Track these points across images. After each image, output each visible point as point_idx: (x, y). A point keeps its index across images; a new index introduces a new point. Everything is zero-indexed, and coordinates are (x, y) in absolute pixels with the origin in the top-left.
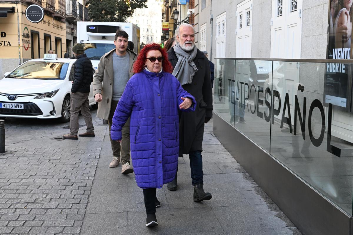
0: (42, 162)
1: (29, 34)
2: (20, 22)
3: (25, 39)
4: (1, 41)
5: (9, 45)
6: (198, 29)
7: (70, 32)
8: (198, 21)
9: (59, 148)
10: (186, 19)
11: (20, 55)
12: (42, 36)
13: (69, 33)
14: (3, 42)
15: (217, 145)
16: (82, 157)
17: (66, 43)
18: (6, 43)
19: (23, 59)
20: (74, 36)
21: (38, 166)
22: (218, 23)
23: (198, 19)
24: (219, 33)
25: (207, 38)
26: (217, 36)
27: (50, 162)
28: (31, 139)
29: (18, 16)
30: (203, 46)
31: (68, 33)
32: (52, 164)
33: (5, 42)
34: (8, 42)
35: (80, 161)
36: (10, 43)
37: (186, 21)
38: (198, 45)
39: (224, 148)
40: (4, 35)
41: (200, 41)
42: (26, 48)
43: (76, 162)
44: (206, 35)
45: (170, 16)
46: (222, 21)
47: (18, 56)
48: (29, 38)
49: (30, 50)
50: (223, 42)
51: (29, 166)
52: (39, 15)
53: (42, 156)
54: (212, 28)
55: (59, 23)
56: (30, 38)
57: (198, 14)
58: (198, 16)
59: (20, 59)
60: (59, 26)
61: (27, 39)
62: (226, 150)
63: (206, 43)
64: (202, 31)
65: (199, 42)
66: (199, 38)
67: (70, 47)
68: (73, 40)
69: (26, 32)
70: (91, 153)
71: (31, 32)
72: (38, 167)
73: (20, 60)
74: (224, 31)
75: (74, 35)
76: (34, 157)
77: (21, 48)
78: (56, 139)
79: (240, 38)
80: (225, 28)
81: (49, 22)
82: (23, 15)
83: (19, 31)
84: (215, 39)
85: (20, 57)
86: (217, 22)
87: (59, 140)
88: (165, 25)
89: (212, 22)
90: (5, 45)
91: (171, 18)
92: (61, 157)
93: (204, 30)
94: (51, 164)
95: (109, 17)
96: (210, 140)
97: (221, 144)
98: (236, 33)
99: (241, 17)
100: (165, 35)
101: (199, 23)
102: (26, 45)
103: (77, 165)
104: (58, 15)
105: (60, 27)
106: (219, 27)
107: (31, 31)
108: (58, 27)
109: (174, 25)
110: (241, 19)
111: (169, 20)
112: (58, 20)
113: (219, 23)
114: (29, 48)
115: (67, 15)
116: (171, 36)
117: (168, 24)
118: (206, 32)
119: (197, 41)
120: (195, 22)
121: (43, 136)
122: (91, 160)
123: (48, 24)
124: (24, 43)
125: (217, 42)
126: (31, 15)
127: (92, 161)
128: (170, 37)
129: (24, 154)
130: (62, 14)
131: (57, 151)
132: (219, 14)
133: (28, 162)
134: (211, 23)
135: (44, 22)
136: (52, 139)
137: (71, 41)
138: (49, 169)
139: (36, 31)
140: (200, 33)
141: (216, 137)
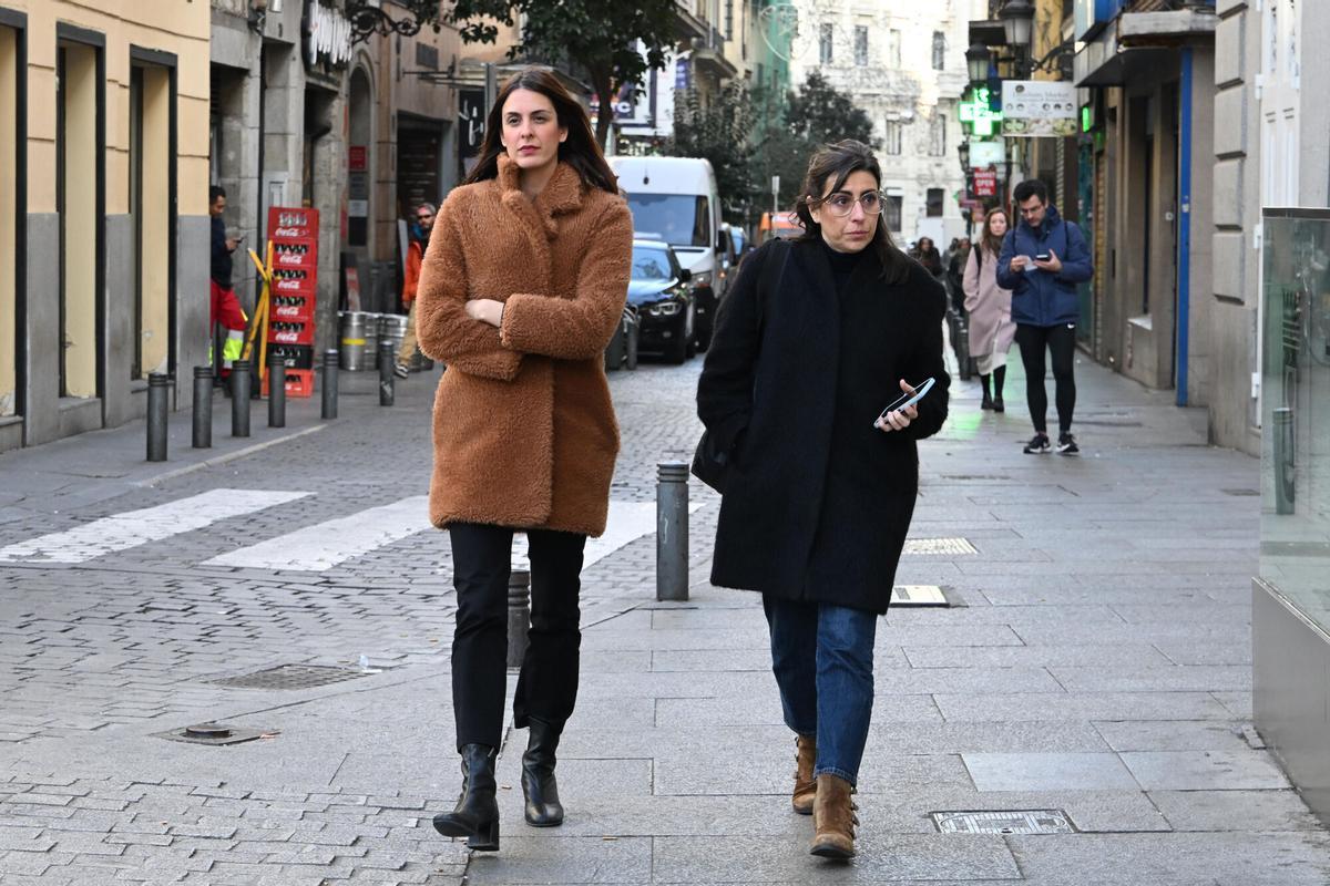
0: (128, 845)
7: (239, 8)
9: (222, 784)
13: (233, 15)
15: (1262, 795)
16: (371, 831)
17: (206, 94)
20: (264, 38)
21: (114, 862)
25: (1303, 51)
27: (175, 846)
28: (35, 735)
30: (1280, 116)
31: (227, 13)
32: (191, 856)
35: (360, 850)
38: (1245, 101)
39: (1304, 808)
41: (1259, 79)
43: (338, 854)
44: (1297, 32)
51: (62, 862)
53: (125, 818)
62: (1312, 819)
63: (1303, 92)
65: (1247, 81)
66: (1249, 48)
67: (231, 124)
68: (256, 70)
70: (421, 815)
72: (111, 866)
75: (267, 34)
76: (77, 822)
78: (191, 734)
87: (211, 741)
92: (238, 824)
94: (185, 854)
96: (1224, 767)
97: (1294, 789)
100: (1005, 15)
103: (345, 867)
116: (1047, 25)
118: (1298, 4)
119: (1236, 76)
121: (107, 719)
122: (424, 846)
127: (435, 855)
128: (1038, 35)
129: (16, 804)
131: (208, 797)
133: (48, 841)
136: (167, 735)
137: (241, 74)
138: (180, 877)
139: (7, 6)
140: (1261, 13)
141: (1264, 751)
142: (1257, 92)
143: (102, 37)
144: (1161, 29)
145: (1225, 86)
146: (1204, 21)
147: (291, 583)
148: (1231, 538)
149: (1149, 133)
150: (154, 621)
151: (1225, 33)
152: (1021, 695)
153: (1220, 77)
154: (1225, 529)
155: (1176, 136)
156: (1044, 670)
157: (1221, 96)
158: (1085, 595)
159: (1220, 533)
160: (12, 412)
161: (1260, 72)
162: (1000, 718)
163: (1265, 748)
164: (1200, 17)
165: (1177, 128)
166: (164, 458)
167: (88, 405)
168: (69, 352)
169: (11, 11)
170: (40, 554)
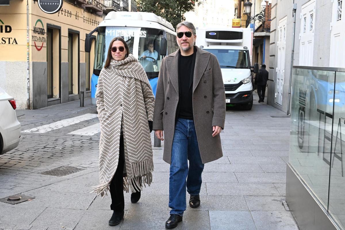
1: (43, 29)
2: (30, 12)
3: (37, 35)
4: (5, 38)
5: (15, 43)
6: (276, 24)
8: (276, 14)
10: (261, 12)
11: (29, 57)
12: (65, 33)
14: (8, 39)
18: (11, 41)
19: (33, 62)
22: (304, 15)
23: (276, 11)
24: (305, 29)
25: (287, 37)
26: (301, 34)
29: (28, 4)
30: (282, 49)
33: (11, 39)
34: (13, 39)
36: (16, 40)
37: (261, 15)
38: (275, 46)
40: (9, 29)
41: (278, 42)
42: (39, 48)
44: (286, 34)
45: (242, 11)
46: (310, 12)
47: (27, 58)
48: (44, 34)
49: (44, 50)
50: (309, 42)
52: (56, 4)
54: (295, 23)
55: (93, 17)
56: (46, 34)
57: (276, 4)
58: (276, 8)
59: (29, 62)
60: (93, 20)
61: (41, 36)
63: (286, 44)
64: (281, 27)
65: (276, 43)
66: (276, 37)
69: (39, 25)
71: (47, 27)
73: (29, 64)
74: (312, 27)
77: (30, 47)
78: (9, 200)
79: (337, 35)
80: (314, 22)
81: (76, 14)
82: (35, 3)
83: (28, 25)
84: (299, 38)
85: (29, 60)
86: (302, 14)
88: (235, 22)
89: (294, 14)
90: (9, 43)
91: (244, 14)
93: (284, 26)
95: (163, 11)
98: (331, 27)
99: (340, 3)
101: (277, 17)
102: (39, 44)
104: (91, 6)
105: (94, 22)
106: (305, 21)
107: (48, 24)
108: (91, 21)
109: (246, 22)
110: (340, 7)
111: (241, 16)
112: (92, 13)
113: (306, 14)
114: (43, 48)
115: (106, 7)
117: (240, 21)
118: (286, 29)
119: (274, 42)
120: (271, 17)
123: (75, 16)
124: (36, 41)
125: (301, 42)
126: (45, 4)
130: (97, 6)
132: (305, 2)
134: (293, 16)
135: (69, 14)
139: (56, 25)
140: (278, 31)
141: (289, 212)
142: (278, 44)
143: (79, 32)
144: (261, 35)
145: (272, 44)
146: (268, 34)
147: (82, 139)
148: (274, 129)
149: (258, 52)
150: (44, 151)
151: (272, 35)
152: (228, 184)
153: (270, 43)
154: (272, 126)
155: (262, 53)
156: (233, 174)
157: (271, 46)
158: (244, 146)
159: (272, 128)
160: (59, 97)
161: (278, 41)
162: (221, 194)
163: (289, 211)
164: (267, 33)
165: (263, 51)
166: (83, 106)
167: (76, 95)
168: (73, 86)
169: (57, 26)
170: (38, 131)
